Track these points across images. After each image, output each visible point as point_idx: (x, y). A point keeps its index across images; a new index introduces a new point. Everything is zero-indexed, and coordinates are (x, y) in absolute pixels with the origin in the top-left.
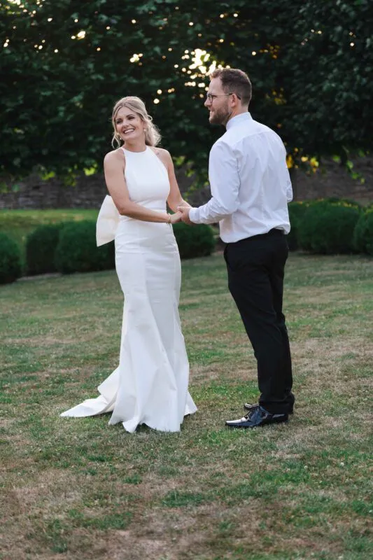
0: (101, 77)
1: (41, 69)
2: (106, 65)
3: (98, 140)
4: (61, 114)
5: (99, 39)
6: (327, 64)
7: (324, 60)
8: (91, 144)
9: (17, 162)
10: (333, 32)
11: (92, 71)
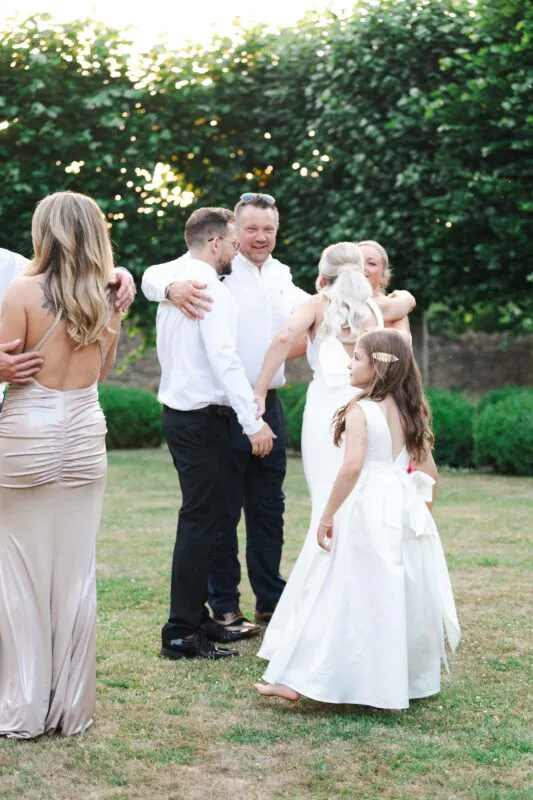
2: (36, 173)
5: (30, 136)
6: (340, 202)
7: (335, 197)
10: (352, 161)
11: (16, 179)
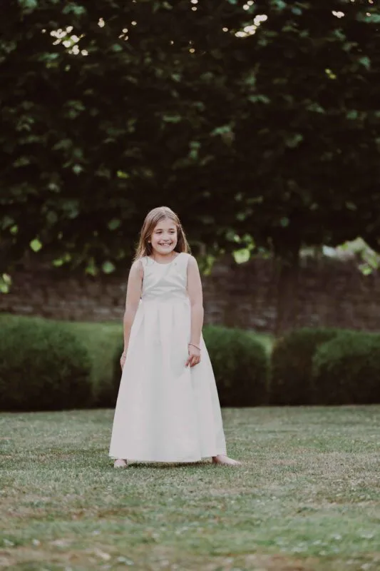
0: (265, 99)
1: (170, 80)
3: (251, 201)
4: (194, 154)
5: (267, 38)
8: (240, 207)
9: (114, 225)
11: (253, 89)
